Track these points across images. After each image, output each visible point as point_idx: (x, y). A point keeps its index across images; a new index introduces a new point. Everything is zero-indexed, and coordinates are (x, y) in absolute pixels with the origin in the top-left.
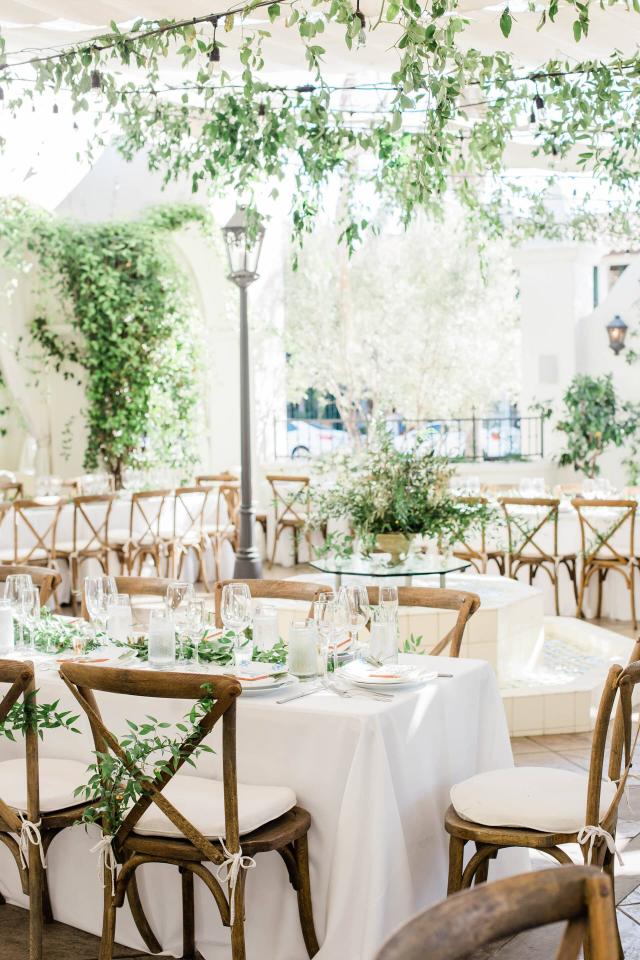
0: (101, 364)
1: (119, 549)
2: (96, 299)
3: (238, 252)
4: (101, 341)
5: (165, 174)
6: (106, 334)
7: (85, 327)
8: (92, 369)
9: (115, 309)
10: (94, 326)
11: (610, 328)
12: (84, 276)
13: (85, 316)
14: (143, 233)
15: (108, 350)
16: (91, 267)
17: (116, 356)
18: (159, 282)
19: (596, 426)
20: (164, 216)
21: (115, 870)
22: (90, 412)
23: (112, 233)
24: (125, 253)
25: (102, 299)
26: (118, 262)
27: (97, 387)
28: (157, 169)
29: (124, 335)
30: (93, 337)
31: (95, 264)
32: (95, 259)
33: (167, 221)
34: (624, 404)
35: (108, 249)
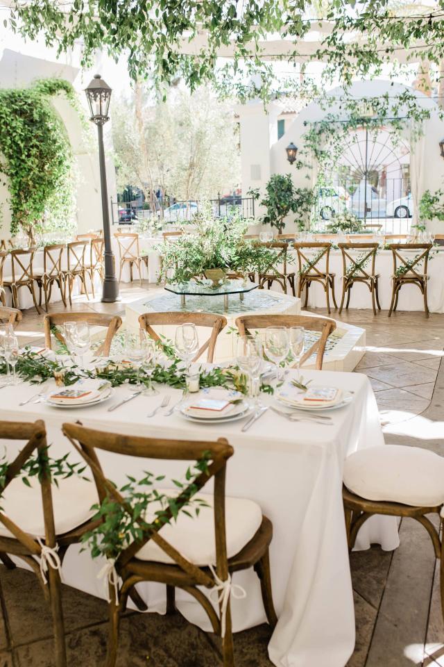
0: (17, 173)
1: (38, 279)
2: (11, 134)
3: (95, 104)
4: (16, 159)
5: (58, 47)
6: (19, 155)
7: (6, 151)
8: (12, 175)
9: (22, 141)
10: (11, 151)
11: (288, 150)
12: (3, 121)
13: (5, 145)
14: (34, 95)
15: (20, 165)
16: (6, 115)
17: (25, 169)
18: (46, 125)
19: (284, 202)
20: (45, 86)
21: (118, 585)
22: (12, 201)
23: (17, 95)
24: (25, 107)
25: (14, 134)
26: (21, 113)
27: (15, 186)
28: (51, 44)
29: (28, 156)
30: (10, 157)
31: (8, 113)
32: (8, 110)
33: (48, 89)
34: (297, 190)
35: (16, 105)
